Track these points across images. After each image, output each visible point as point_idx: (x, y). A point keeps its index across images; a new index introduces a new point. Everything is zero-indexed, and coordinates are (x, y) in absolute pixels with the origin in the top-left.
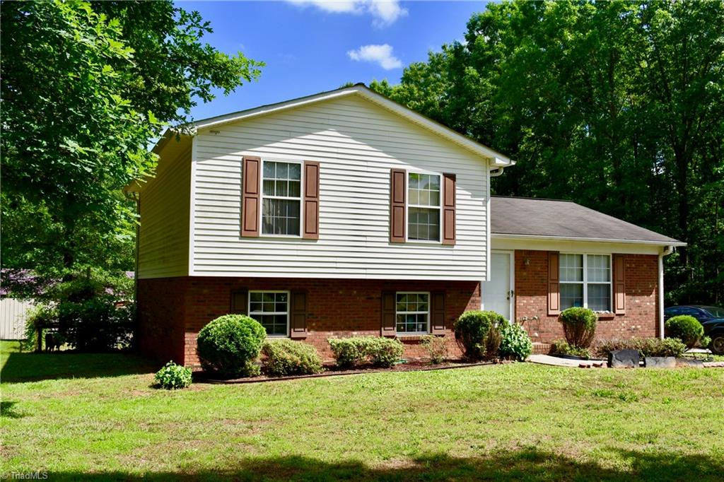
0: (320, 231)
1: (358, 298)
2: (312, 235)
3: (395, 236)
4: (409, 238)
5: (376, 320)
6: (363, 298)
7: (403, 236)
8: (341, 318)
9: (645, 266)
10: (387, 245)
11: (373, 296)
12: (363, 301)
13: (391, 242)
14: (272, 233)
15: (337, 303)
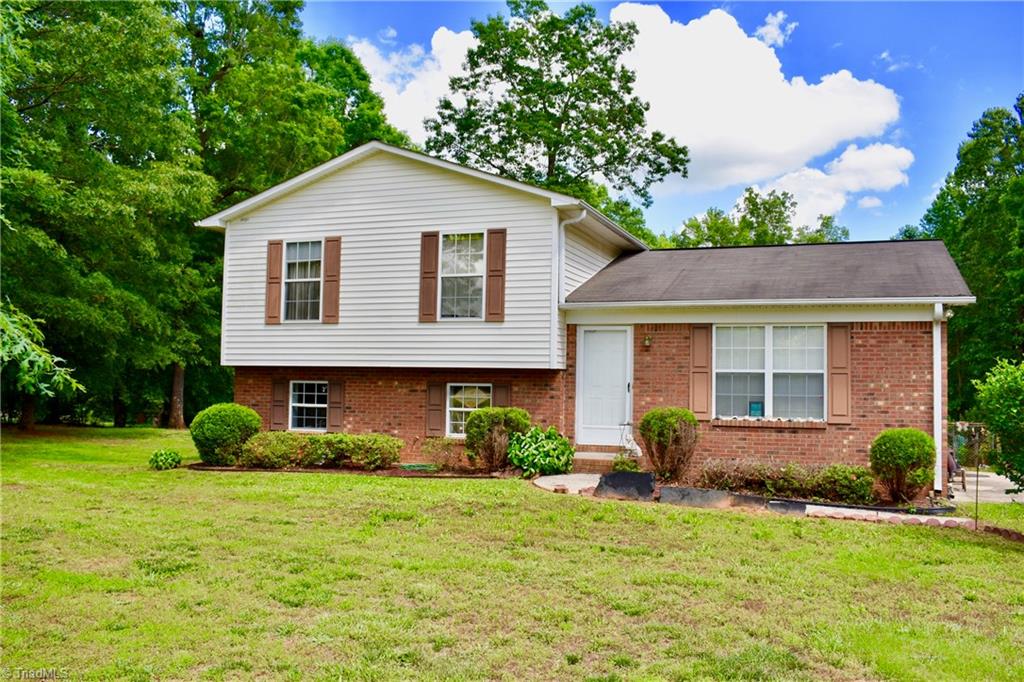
0: (341, 314)
1: (400, 390)
2: (332, 318)
3: (427, 315)
4: (443, 316)
5: (421, 417)
6: (405, 390)
7: (435, 314)
8: (380, 413)
9: (901, 342)
10: (415, 326)
11: (418, 388)
12: (405, 394)
13: (421, 321)
14: (295, 319)
15: (377, 396)
